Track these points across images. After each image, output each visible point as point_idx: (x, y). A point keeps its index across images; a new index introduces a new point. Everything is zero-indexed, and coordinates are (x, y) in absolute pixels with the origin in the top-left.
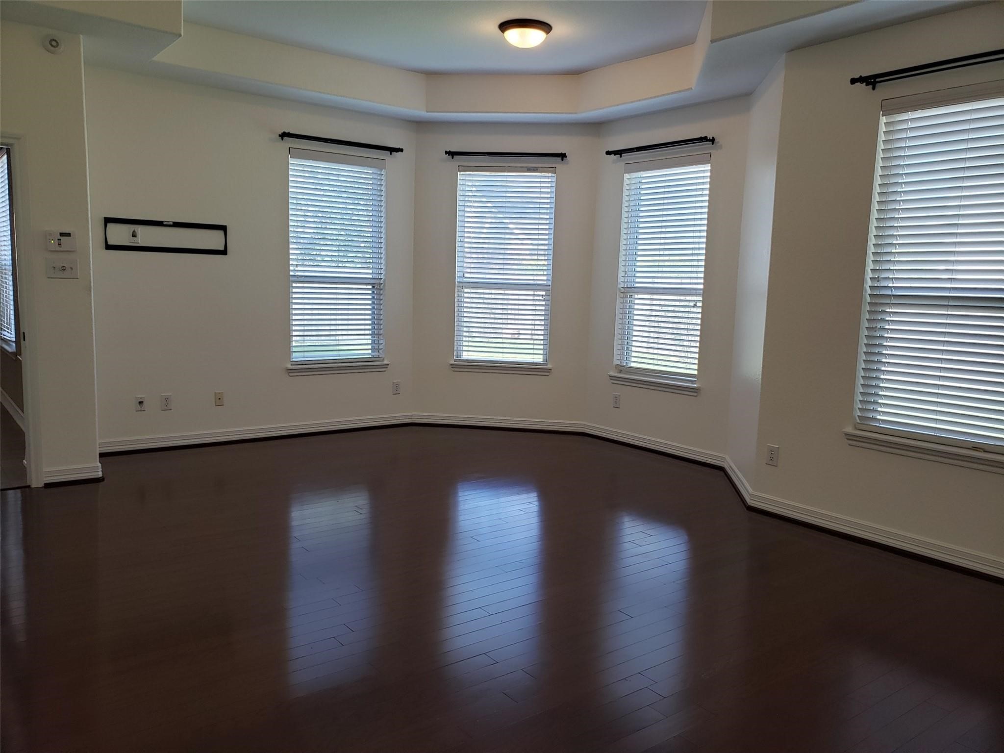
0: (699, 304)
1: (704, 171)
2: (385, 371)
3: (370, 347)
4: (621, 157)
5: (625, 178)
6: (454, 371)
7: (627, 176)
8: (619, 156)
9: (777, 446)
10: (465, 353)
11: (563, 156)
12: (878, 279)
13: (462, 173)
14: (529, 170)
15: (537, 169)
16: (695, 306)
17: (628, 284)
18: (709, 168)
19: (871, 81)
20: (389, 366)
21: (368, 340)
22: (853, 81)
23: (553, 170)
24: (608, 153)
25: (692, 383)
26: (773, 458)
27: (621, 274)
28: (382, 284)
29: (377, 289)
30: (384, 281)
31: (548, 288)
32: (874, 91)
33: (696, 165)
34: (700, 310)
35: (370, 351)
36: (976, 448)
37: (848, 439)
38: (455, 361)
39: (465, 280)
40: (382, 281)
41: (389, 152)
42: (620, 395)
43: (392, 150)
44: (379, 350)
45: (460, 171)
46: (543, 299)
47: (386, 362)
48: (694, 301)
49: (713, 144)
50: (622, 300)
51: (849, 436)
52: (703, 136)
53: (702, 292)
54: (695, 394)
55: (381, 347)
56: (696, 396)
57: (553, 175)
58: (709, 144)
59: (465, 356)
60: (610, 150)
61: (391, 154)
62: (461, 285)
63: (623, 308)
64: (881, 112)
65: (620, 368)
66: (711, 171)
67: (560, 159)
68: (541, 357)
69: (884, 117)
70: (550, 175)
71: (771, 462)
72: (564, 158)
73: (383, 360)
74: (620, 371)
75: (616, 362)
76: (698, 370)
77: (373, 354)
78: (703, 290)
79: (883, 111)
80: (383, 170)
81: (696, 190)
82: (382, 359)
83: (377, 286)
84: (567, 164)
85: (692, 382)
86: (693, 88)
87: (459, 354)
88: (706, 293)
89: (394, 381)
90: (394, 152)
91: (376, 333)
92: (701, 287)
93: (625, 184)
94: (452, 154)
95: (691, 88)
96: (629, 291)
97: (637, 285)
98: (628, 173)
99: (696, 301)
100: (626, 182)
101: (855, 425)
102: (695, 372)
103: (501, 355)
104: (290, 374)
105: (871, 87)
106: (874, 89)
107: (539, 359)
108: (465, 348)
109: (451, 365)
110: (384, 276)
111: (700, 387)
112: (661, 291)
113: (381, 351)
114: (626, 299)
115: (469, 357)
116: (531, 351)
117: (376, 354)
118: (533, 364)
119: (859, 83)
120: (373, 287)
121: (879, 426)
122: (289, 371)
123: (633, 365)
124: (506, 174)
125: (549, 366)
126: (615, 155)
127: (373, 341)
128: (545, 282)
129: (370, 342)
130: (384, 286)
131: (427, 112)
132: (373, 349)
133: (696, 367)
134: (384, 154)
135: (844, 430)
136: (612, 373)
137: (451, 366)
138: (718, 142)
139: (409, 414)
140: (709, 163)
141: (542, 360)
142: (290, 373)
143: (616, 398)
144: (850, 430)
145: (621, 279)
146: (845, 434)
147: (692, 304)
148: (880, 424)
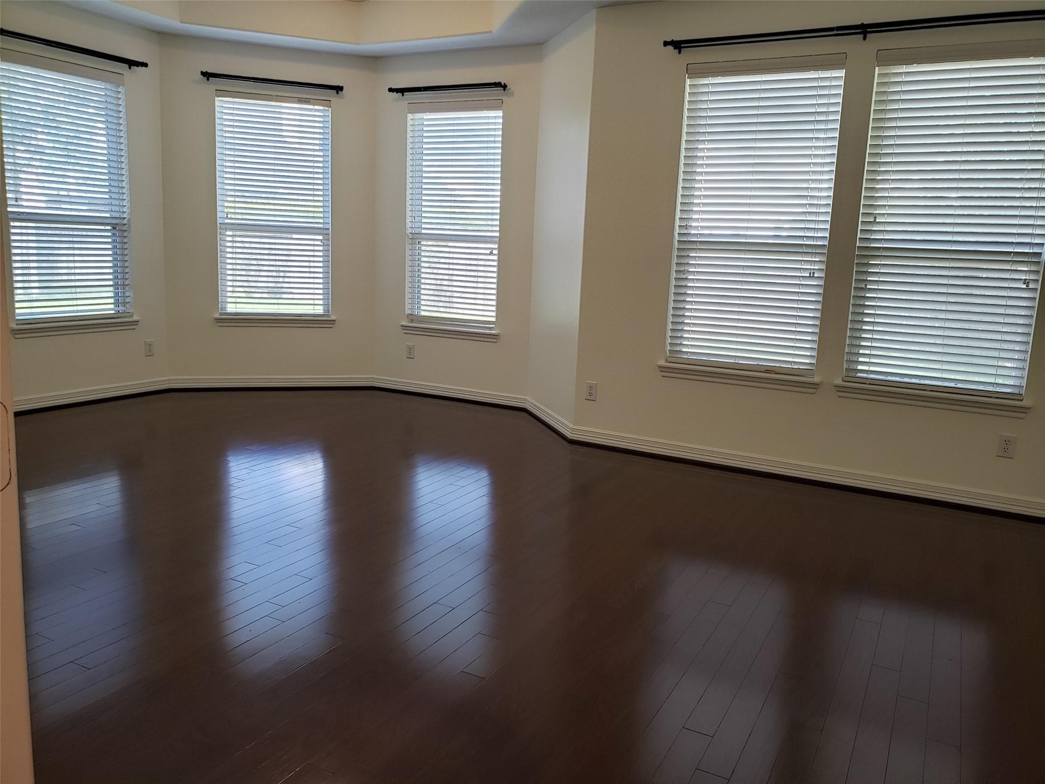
0: (495, 252)
1: (496, 118)
2: (134, 329)
3: (112, 301)
4: (403, 95)
5: (408, 119)
6: (219, 326)
7: (410, 116)
8: (401, 94)
9: (596, 383)
10: (229, 305)
11: (339, 89)
12: (686, 227)
13: (220, 98)
14: (300, 101)
15: (309, 101)
16: (491, 254)
17: (416, 229)
18: (501, 115)
19: (678, 45)
20: (139, 324)
21: (109, 292)
22: (666, 44)
23: (327, 103)
24: (391, 90)
25: (490, 330)
26: (591, 395)
27: (409, 219)
28: (126, 224)
29: (120, 230)
30: (129, 220)
31: (326, 232)
32: (680, 55)
33: (487, 110)
34: (495, 258)
35: (112, 306)
36: (768, 370)
37: (661, 371)
38: (221, 314)
39: (227, 221)
40: (125, 221)
41: (127, 66)
42: (414, 346)
43: (131, 63)
44: (124, 304)
45: (219, 96)
46: (322, 244)
47: (135, 318)
48: (490, 248)
49: (504, 90)
50: (410, 246)
51: (663, 369)
52: (497, 81)
53: (498, 239)
54: (495, 340)
55: (128, 300)
56: (496, 342)
57: (327, 108)
58: (501, 90)
59: (231, 308)
60: (393, 88)
61: (130, 68)
62: (222, 226)
63: (412, 255)
64: (687, 75)
65: (412, 317)
66: (503, 118)
67: (334, 92)
68: (321, 307)
69: (688, 80)
70: (322, 108)
71: (590, 398)
72: (339, 92)
73: (132, 316)
74: (412, 321)
75: (408, 312)
76: (497, 317)
77: (118, 309)
78: (499, 237)
79: (688, 74)
80: (121, 87)
81: (488, 136)
82: (130, 314)
83: (118, 228)
84: (343, 98)
85: (490, 328)
86: (493, 32)
87: (223, 306)
88: (502, 242)
89: (146, 340)
90: (134, 65)
91: (120, 284)
92: (497, 234)
93: (408, 124)
94: (207, 75)
95: (492, 32)
96: (417, 238)
97: (423, 231)
98: (411, 113)
99: (492, 249)
100: (410, 123)
101: (666, 358)
102: (494, 319)
103: (276, 306)
104: (17, 336)
105: (677, 50)
106: (680, 52)
107: (319, 310)
108: (229, 300)
109: (216, 319)
110: (128, 215)
111: (498, 333)
112: (454, 238)
113: (128, 305)
114: (415, 246)
115: (237, 310)
116: (311, 302)
117: (121, 308)
118: (314, 315)
119: (671, 46)
120: (114, 228)
121: (687, 358)
122: (15, 332)
123: (423, 313)
124: (274, 103)
125: (333, 318)
126: (397, 93)
127: (116, 294)
128: (322, 226)
129: (111, 294)
130: (129, 226)
131: (181, 23)
132: (116, 303)
133: (494, 314)
134: (122, 68)
135: (658, 363)
136: (404, 323)
137: (215, 321)
138: (510, 89)
139: (165, 378)
140: (501, 110)
141: (322, 311)
142: (15, 334)
143: (410, 349)
144: (662, 362)
145: (409, 225)
146: (659, 367)
147: (488, 252)
148: (688, 356)
